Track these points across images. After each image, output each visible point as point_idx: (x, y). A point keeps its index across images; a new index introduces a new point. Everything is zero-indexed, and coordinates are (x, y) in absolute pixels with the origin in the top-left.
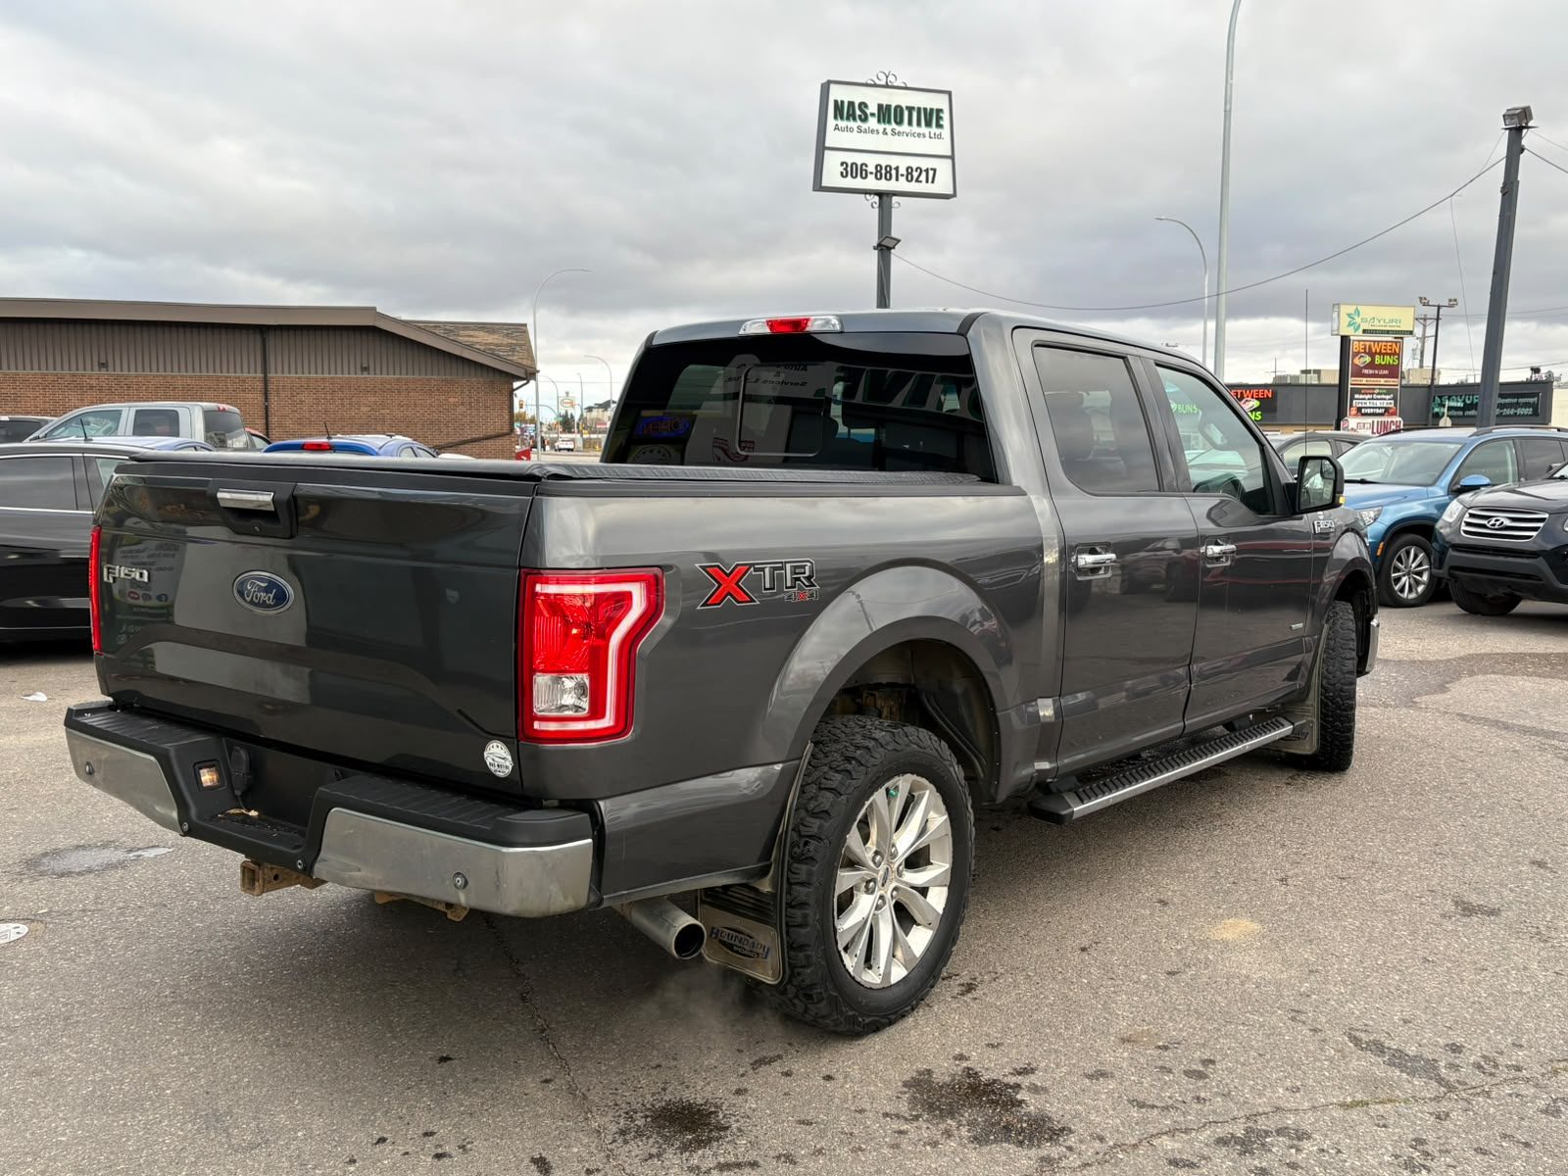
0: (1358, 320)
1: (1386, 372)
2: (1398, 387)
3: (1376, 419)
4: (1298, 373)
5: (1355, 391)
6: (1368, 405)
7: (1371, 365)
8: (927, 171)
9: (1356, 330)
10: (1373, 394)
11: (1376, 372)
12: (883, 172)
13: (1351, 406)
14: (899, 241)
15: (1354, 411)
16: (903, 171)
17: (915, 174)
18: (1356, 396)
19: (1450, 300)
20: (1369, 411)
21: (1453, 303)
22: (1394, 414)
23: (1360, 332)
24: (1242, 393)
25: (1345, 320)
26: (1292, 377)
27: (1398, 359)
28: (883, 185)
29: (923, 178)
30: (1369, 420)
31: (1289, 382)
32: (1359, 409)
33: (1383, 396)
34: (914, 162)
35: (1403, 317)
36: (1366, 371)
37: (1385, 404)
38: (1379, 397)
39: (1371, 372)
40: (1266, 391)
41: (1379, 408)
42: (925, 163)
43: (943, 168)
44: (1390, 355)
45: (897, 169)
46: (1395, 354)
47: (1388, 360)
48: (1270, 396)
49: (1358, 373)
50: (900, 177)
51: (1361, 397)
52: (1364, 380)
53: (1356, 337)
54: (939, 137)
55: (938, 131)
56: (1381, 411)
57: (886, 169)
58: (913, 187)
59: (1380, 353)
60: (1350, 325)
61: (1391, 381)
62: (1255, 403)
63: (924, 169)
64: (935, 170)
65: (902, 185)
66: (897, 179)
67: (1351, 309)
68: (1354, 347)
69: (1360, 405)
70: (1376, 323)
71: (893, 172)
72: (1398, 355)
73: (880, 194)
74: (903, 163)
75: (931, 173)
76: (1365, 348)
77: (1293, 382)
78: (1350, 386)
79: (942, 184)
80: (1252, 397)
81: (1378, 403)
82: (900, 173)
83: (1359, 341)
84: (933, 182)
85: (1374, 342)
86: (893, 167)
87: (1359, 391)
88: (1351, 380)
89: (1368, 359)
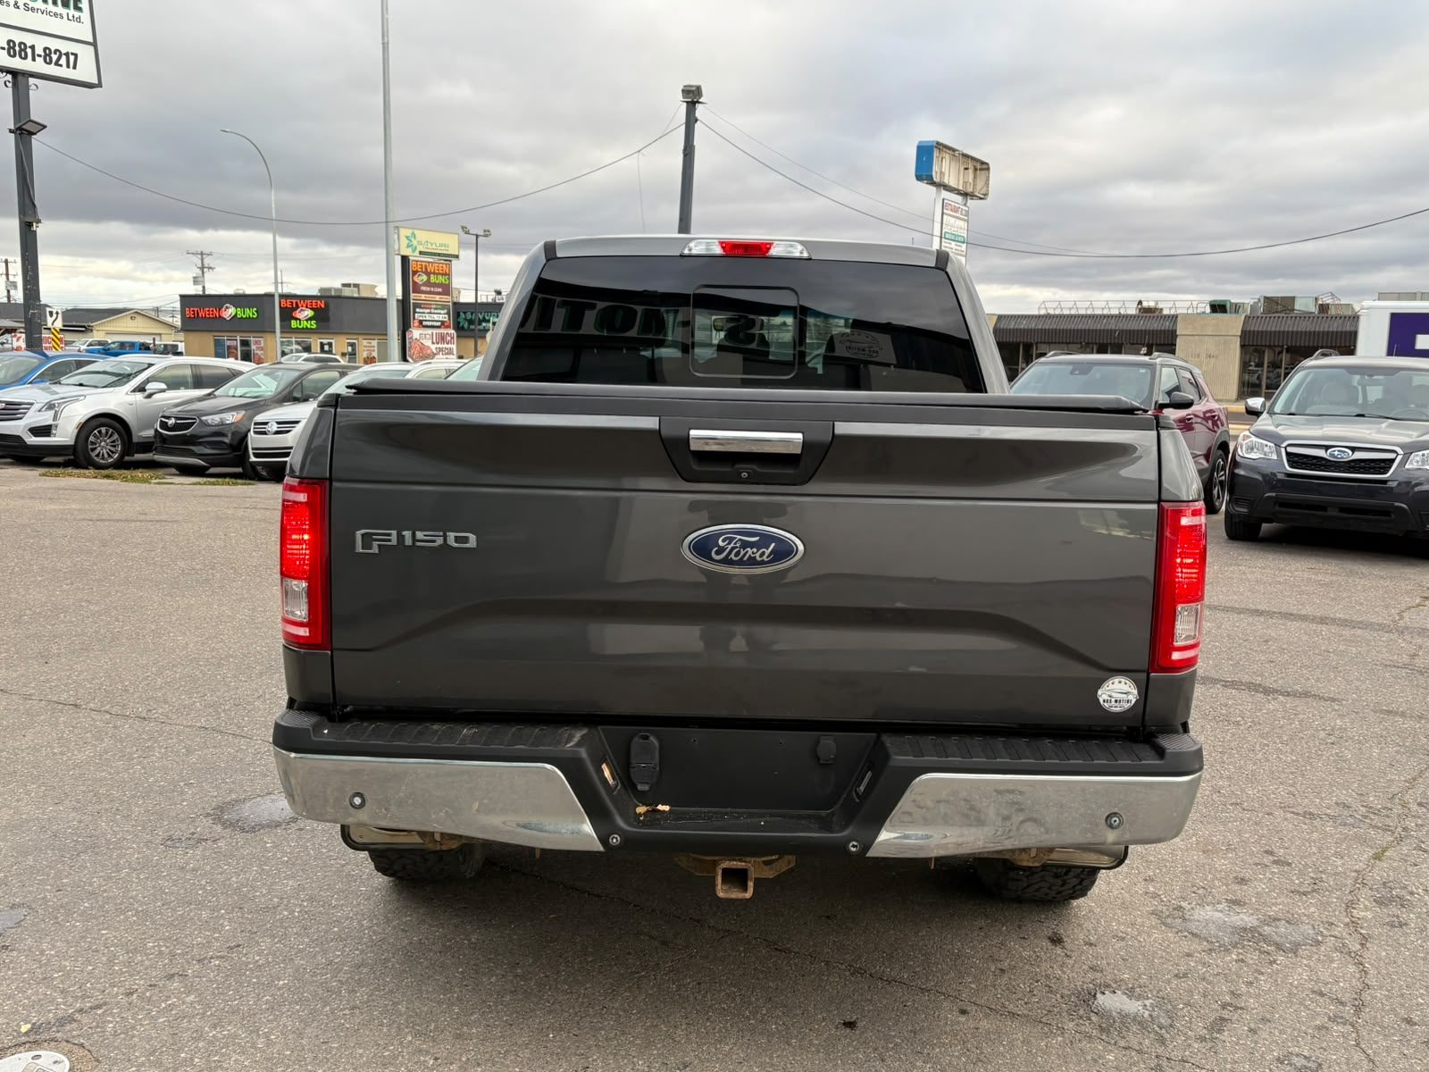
0: (415, 243)
1: (440, 290)
2: (450, 304)
3: (435, 331)
4: (340, 287)
5: (416, 306)
6: (427, 318)
7: (428, 283)
8: (67, 54)
9: (414, 251)
10: (431, 308)
11: (432, 289)
12: (17, 48)
13: (414, 318)
14: (44, 127)
15: (417, 324)
16: (39, 51)
17: (55, 57)
18: (418, 310)
19: (485, 231)
20: (428, 323)
21: (487, 234)
22: (448, 327)
23: (417, 253)
24: (297, 303)
25: (404, 242)
26: (336, 290)
27: (449, 279)
28: (16, 63)
29: (63, 61)
30: (429, 331)
31: (333, 294)
32: (421, 322)
33: (439, 311)
34: (54, 44)
35: (450, 243)
36: (424, 288)
37: (441, 318)
38: (436, 311)
39: (428, 289)
40: (319, 302)
41: (437, 321)
42: (65, 47)
43: (86, 54)
44: (442, 274)
45: (33, 47)
46: (446, 274)
47: (441, 279)
48: (323, 306)
49: (417, 290)
50: (37, 58)
51: (421, 311)
52: (423, 297)
53: (414, 257)
54: (79, 20)
55: (77, 14)
56: (439, 324)
57: (20, 46)
58: (51, 70)
59: (434, 273)
60: (408, 246)
61: (445, 298)
62: (310, 313)
63: (63, 52)
64: (76, 55)
65: (39, 66)
66: (34, 59)
67: (409, 232)
68: (412, 267)
69: (421, 318)
70: (429, 246)
71: (29, 51)
72: (449, 275)
73: (15, 73)
74: (40, 43)
75: (72, 58)
76: (422, 268)
77: (337, 294)
78: (412, 301)
79: (85, 71)
80: (307, 307)
81: (436, 317)
82: (37, 52)
83: (417, 261)
84: (75, 67)
85: (429, 262)
86: (28, 45)
87: (419, 306)
88: (412, 295)
89: (425, 278)
